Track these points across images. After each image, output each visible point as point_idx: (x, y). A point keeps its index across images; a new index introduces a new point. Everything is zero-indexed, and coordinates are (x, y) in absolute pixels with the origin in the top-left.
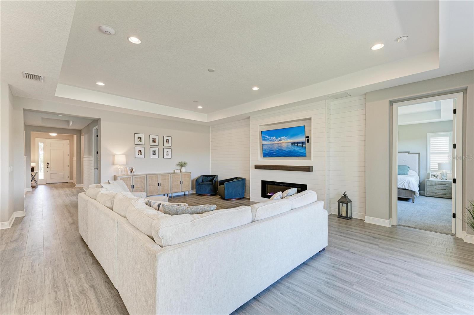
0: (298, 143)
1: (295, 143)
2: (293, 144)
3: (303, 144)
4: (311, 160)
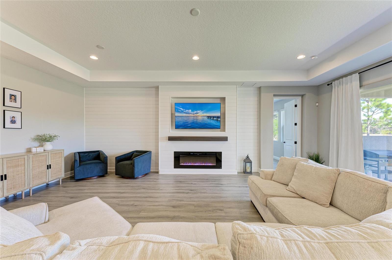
0: (214, 117)
1: (211, 117)
2: (208, 117)
3: (218, 118)
4: (225, 131)
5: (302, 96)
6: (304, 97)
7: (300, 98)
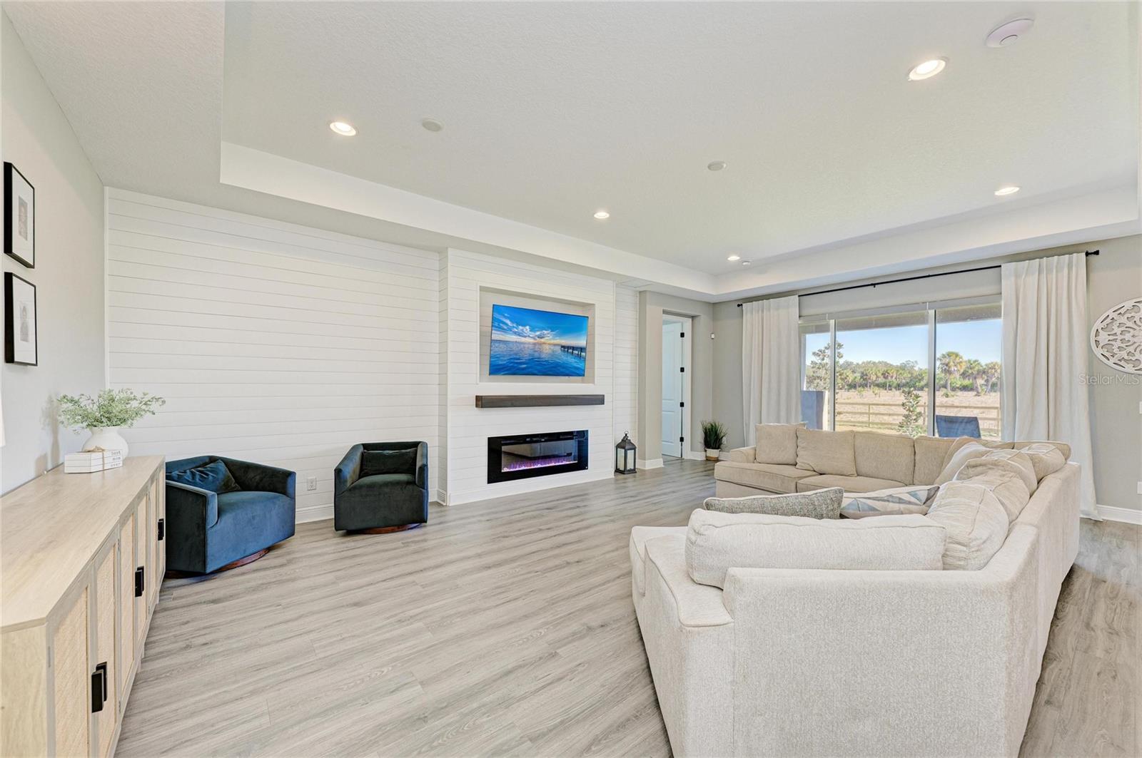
0: (574, 348)
1: (569, 348)
2: (565, 348)
3: (581, 352)
4: (593, 382)
5: (693, 317)
6: (696, 320)
7: (690, 319)
